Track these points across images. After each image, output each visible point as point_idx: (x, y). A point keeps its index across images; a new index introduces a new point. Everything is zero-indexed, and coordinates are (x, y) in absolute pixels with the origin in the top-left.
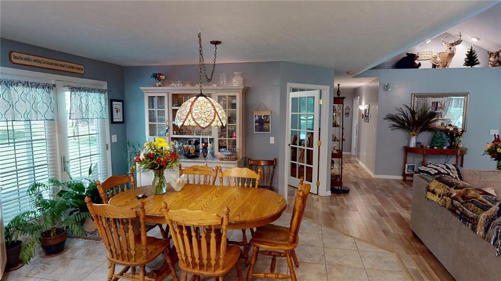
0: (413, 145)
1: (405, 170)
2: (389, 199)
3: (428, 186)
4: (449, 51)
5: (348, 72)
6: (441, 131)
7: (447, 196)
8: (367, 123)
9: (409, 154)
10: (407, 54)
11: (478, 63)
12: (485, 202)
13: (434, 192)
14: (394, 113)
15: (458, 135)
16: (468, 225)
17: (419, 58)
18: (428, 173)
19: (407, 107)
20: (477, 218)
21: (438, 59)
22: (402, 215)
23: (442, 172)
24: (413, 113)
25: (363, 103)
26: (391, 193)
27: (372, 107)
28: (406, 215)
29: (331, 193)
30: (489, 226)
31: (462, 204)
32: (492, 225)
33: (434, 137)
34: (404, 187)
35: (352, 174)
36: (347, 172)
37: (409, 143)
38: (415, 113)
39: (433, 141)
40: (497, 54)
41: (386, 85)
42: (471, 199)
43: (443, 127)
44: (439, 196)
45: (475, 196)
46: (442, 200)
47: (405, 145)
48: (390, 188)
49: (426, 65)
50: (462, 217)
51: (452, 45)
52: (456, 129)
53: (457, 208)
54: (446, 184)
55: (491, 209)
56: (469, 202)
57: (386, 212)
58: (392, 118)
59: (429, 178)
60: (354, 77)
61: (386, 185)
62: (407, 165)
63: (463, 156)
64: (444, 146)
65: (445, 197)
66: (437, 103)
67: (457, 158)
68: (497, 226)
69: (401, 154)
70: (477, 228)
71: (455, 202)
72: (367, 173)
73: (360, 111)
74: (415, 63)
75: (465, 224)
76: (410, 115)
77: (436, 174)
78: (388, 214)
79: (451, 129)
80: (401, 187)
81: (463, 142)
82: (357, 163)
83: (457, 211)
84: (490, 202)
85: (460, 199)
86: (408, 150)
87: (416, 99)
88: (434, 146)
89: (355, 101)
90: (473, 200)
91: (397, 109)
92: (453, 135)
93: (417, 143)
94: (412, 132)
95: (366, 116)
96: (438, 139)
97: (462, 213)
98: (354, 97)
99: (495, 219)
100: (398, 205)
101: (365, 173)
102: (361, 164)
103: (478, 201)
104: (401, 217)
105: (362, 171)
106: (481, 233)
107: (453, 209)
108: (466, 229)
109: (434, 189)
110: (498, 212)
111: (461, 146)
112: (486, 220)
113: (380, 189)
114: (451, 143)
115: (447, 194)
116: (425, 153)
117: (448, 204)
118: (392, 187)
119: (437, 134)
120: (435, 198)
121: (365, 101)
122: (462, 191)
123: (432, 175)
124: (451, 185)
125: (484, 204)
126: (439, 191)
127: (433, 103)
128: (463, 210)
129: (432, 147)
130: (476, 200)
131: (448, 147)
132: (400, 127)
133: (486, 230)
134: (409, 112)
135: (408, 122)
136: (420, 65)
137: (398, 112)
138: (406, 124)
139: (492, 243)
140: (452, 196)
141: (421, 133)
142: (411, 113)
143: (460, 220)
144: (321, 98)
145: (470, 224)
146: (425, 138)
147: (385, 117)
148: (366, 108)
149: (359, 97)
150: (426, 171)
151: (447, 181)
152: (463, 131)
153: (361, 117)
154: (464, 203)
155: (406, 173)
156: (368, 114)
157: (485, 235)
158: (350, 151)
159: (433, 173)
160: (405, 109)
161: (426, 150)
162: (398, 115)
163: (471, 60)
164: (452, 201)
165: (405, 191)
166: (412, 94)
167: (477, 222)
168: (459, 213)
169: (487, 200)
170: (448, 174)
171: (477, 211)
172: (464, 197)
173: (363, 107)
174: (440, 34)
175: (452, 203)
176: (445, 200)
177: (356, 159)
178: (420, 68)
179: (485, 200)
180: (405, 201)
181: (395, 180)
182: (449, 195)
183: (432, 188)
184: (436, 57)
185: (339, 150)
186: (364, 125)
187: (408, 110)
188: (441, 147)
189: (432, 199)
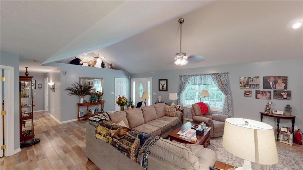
0: (82, 102)
1: (78, 115)
2: (71, 137)
3: (96, 130)
4: (94, 61)
5: (34, 60)
6: (94, 94)
7: (109, 136)
8: (54, 93)
9: (80, 107)
10: (76, 58)
11: (105, 67)
12: (131, 137)
13: (100, 134)
14: (71, 87)
15: (101, 95)
16: (125, 154)
17: (82, 61)
18: (95, 121)
19: (77, 83)
20: (129, 149)
21: (91, 63)
22: (80, 146)
23: (102, 119)
24: (81, 87)
25: (51, 81)
26: (72, 131)
27: (57, 84)
28: (82, 144)
29: (21, 149)
30: (138, 153)
31: (119, 140)
32: (139, 153)
33: (91, 97)
34: (79, 125)
35: (44, 125)
36: (40, 124)
37: (80, 101)
38: (82, 87)
39: (91, 99)
40: (111, 64)
41: (65, 71)
42: (123, 136)
43: (95, 92)
44: (104, 136)
45: (124, 133)
46: (106, 139)
47: (78, 102)
48: (71, 128)
49: (85, 65)
50: (120, 148)
51: (96, 58)
52: (100, 93)
53: (116, 143)
54: (106, 127)
55: (135, 141)
56: (122, 138)
57: (69, 148)
58: (70, 89)
59: (96, 124)
60: (41, 65)
61: (69, 127)
62: (79, 113)
63: (103, 104)
64: (96, 101)
65: (108, 137)
66: (90, 82)
67: (101, 105)
68: (143, 154)
69: (76, 107)
70: (130, 155)
71: (115, 140)
72: (56, 121)
73: (49, 86)
74: (80, 63)
75: (123, 153)
76: (79, 88)
77: (100, 121)
78: (70, 149)
79: (98, 93)
80: (77, 125)
81: (103, 98)
82: (49, 116)
83: (117, 145)
84: (133, 136)
85: (117, 137)
86: (79, 105)
87: (82, 80)
88: (92, 101)
89: (45, 80)
90: (124, 137)
91: (72, 85)
92: (99, 95)
93: (84, 101)
94: (81, 96)
95: (53, 88)
96: (93, 98)
97: (120, 146)
98: (45, 78)
99: (140, 149)
100: (77, 139)
101: (54, 122)
102: (52, 116)
103: (127, 137)
104: (79, 147)
105: (52, 121)
106: (134, 159)
107: (114, 144)
108: (123, 156)
109: (100, 132)
110: (140, 142)
111: (102, 100)
112: (136, 150)
113: (65, 131)
114: (98, 99)
115: (109, 134)
116: (88, 105)
117: (110, 141)
118: (72, 127)
119: (93, 96)
120: (101, 137)
121: (52, 80)
122: (116, 131)
123: (98, 122)
124: (109, 127)
125: (131, 138)
126: (103, 133)
127: (88, 82)
128: (120, 144)
129: (91, 102)
130: (126, 136)
131: (98, 101)
132: (75, 94)
133: (137, 156)
134: (78, 86)
135: (79, 91)
136: (82, 64)
137: (73, 86)
138: (78, 92)
139: (141, 165)
140: (112, 136)
141: (85, 96)
142: (80, 86)
143: (119, 151)
144: (3, 76)
145: (126, 153)
146: (87, 98)
147: (65, 89)
148: (53, 84)
149: (48, 78)
150: (93, 120)
151: (106, 125)
152: (103, 94)
153: (50, 89)
154: (120, 139)
155: (79, 116)
156: (55, 87)
157: (137, 159)
158: (44, 109)
159: (98, 121)
160: (76, 85)
161: (89, 104)
162: (73, 88)
163: (103, 65)
164: (112, 139)
165: (80, 127)
166: (80, 77)
167: (130, 151)
168: (118, 146)
169: (131, 135)
170: (106, 120)
171: (129, 144)
172: (119, 135)
173: (51, 84)
174: (89, 53)
175: (113, 140)
176: (108, 139)
177: (48, 113)
178: (83, 65)
179: (130, 135)
180: (80, 134)
181: (73, 122)
182: (110, 135)
183: (98, 131)
184: (89, 62)
185: (30, 113)
186: (52, 93)
187: (78, 85)
188: (95, 101)
189: (99, 138)
